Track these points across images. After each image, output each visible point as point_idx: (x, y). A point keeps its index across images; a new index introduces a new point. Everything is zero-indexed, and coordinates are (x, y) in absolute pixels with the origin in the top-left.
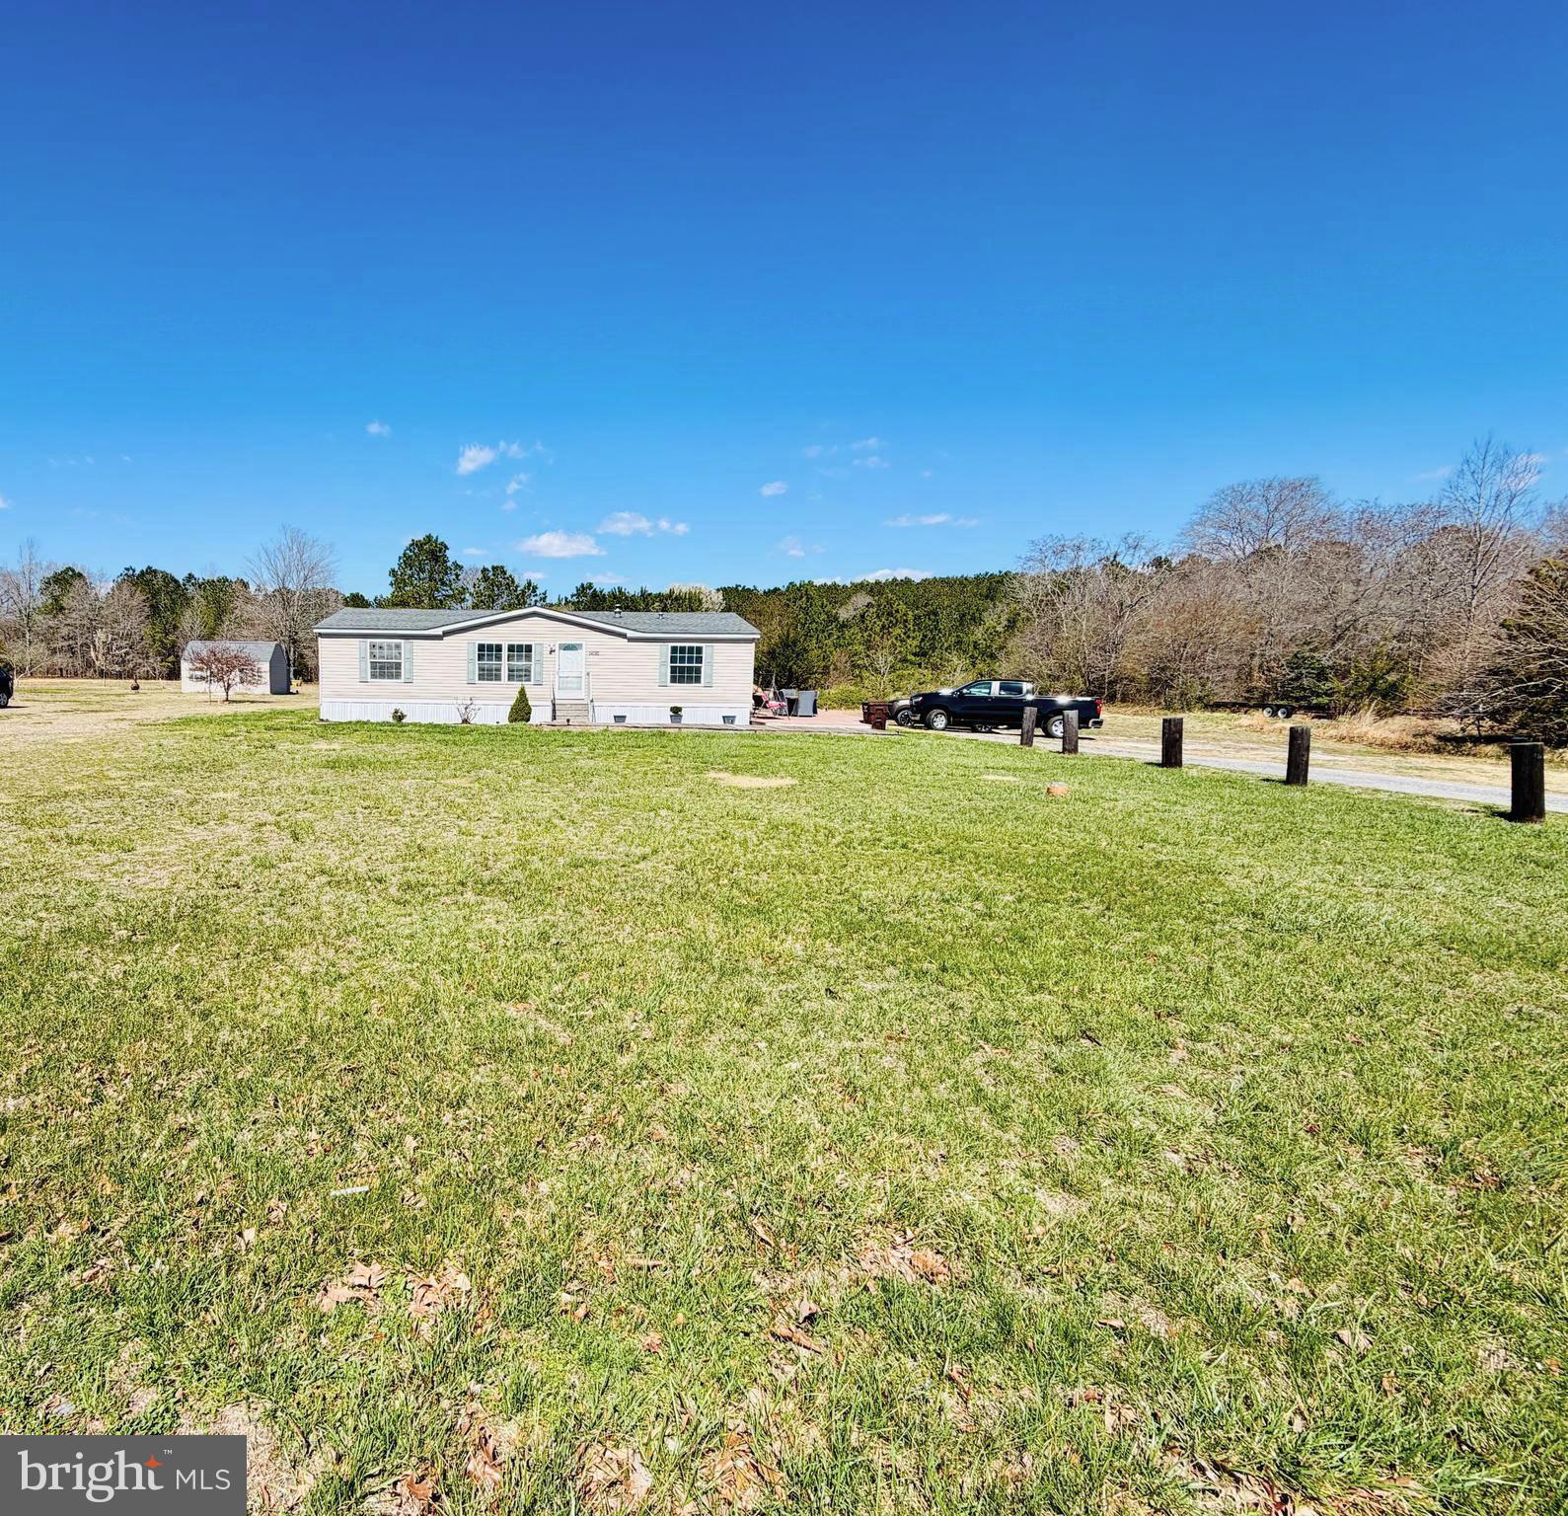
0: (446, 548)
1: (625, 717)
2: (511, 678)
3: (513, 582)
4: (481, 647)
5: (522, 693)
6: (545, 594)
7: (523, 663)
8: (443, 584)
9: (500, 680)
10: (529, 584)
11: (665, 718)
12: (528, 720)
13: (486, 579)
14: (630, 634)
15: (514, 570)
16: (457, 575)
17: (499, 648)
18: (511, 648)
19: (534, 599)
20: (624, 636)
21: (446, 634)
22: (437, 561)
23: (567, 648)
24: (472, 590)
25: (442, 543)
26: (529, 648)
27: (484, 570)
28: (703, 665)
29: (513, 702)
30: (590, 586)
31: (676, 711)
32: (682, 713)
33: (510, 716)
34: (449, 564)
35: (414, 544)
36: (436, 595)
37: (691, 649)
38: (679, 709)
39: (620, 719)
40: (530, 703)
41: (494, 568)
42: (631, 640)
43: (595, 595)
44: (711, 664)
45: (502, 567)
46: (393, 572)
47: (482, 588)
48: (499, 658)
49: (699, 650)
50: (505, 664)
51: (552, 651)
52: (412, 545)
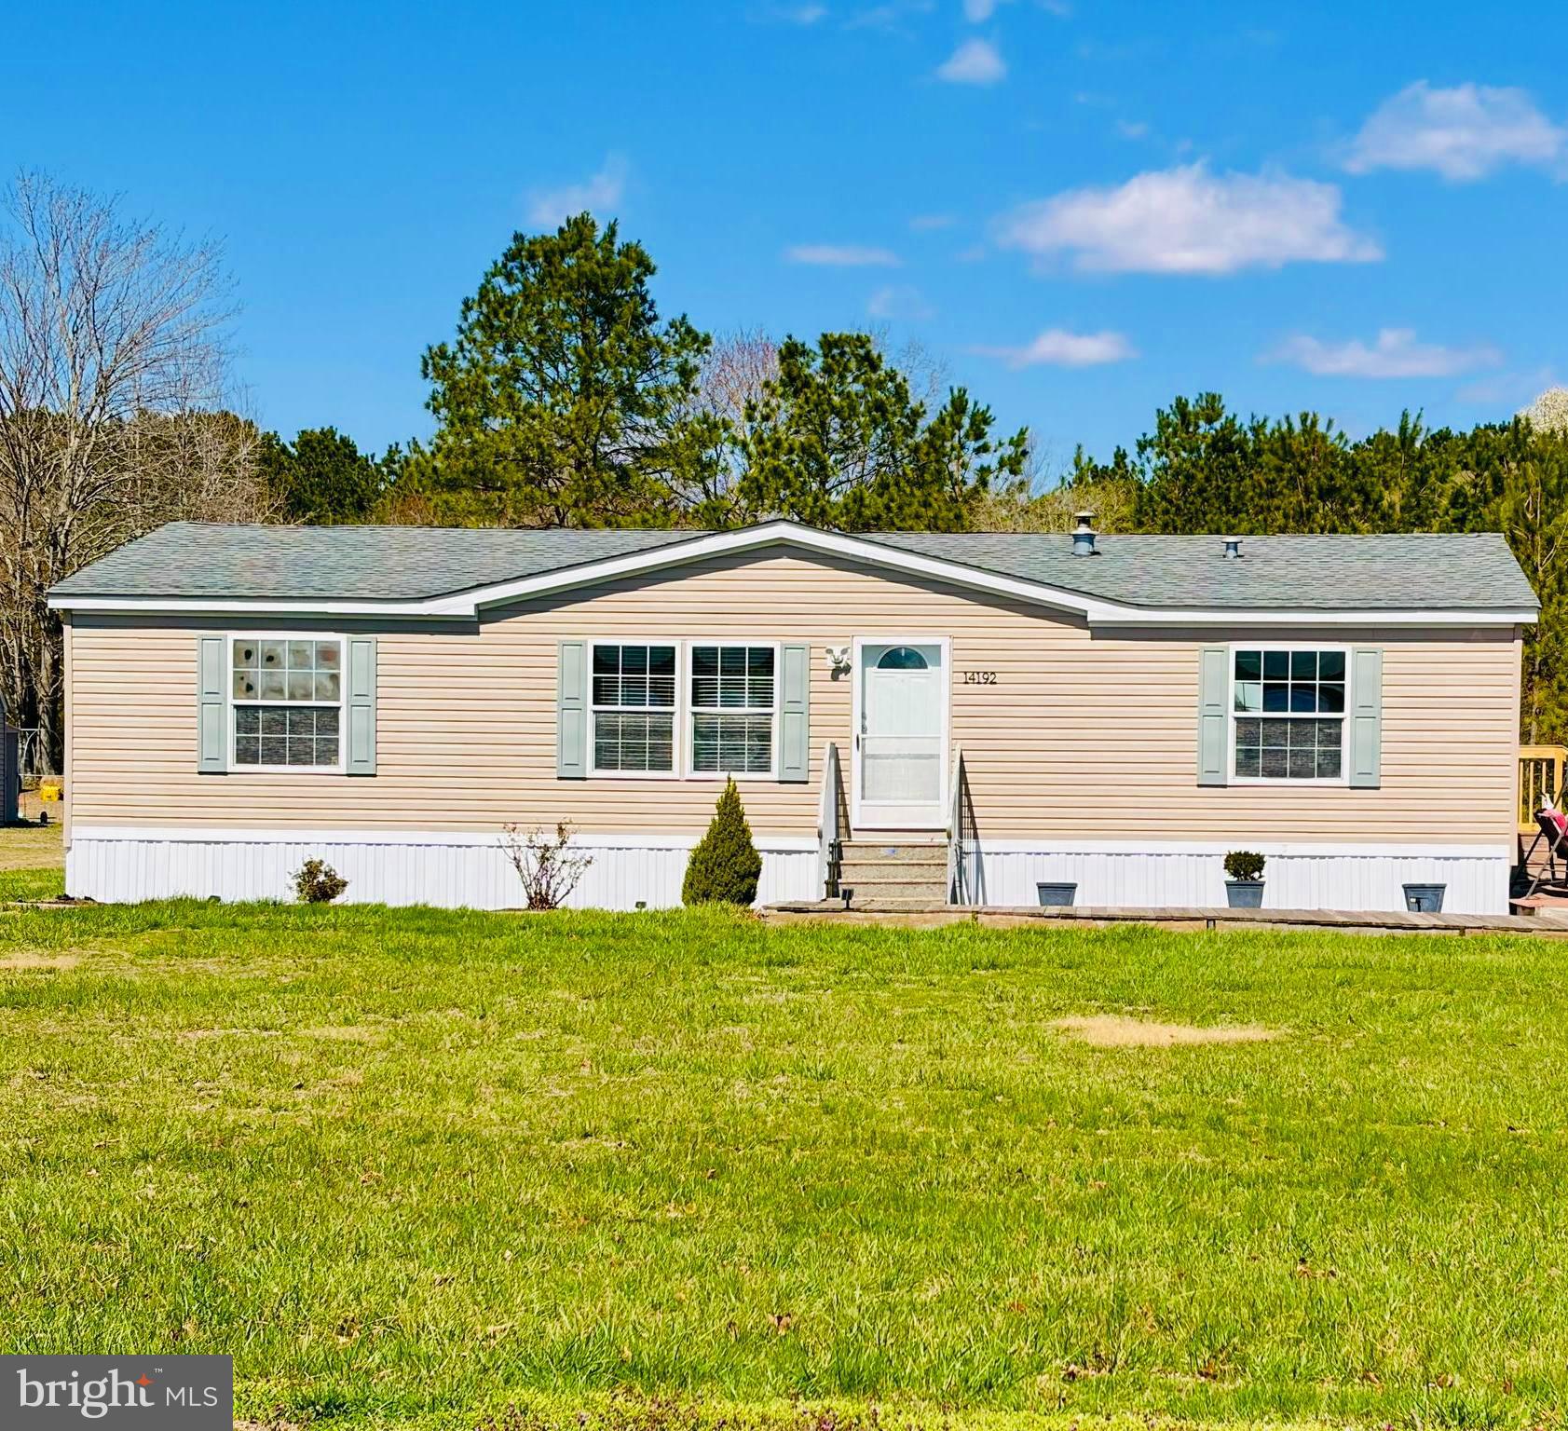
0: (649, 270)
1: (1072, 887)
2: (703, 759)
3: (901, 394)
4: (604, 659)
5: (730, 809)
6: (1018, 442)
7: (746, 711)
8: (632, 403)
9: (667, 765)
10: (959, 405)
11: (1211, 891)
12: (749, 897)
13: (794, 383)
14: (1099, 612)
15: (912, 349)
16: (686, 373)
17: (664, 660)
18: (703, 660)
19: (976, 462)
20: (1078, 619)
21: (490, 613)
22: (610, 319)
23: (894, 659)
24: (743, 431)
25: (628, 251)
26: (763, 660)
27: (792, 352)
28: (1346, 714)
29: (695, 840)
30: (1212, 408)
31: (1245, 868)
32: (1268, 874)
33: (689, 885)
34: (656, 329)
35: (521, 252)
36: (605, 446)
37: (1305, 660)
38: (1257, 862)
39: (1058, 892)
40: (757, 842)
41: (828, 344)
42: (1105, 632)
43: (1224, 444)
44: (1368, 712)
45: (861, 342)
46: (437, 362)
47: (782, 417)
48: (664, 694)
49: (1334, 665)
50: (683, 713)
51: (840, 671)
52: (511, 256)
